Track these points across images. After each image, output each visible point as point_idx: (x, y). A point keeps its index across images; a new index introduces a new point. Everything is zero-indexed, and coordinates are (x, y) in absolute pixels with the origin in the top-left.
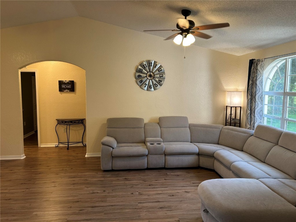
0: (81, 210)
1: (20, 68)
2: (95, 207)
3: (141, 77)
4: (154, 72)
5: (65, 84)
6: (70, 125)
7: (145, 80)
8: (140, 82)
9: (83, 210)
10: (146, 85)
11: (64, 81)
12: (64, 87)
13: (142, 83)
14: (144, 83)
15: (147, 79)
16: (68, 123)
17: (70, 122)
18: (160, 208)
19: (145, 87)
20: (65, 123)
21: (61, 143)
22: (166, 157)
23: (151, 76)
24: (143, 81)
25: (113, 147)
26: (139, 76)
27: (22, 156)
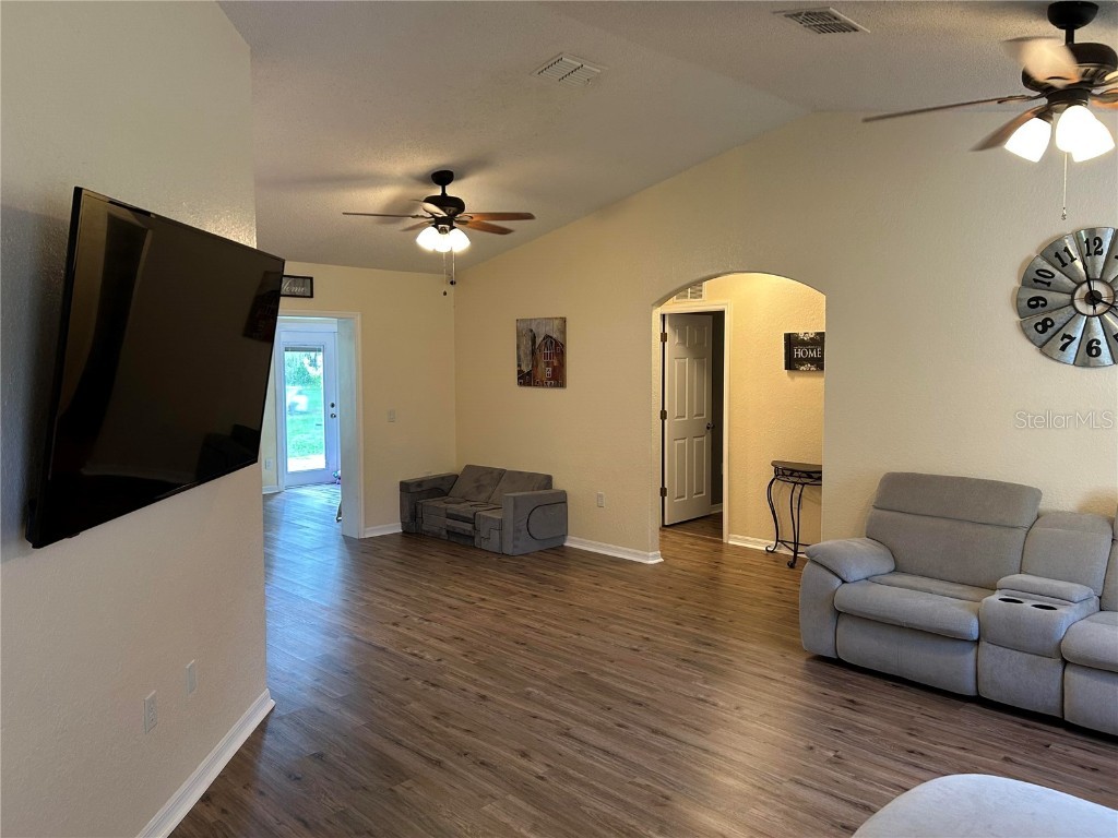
0: (619, 725)
1: (661, 302)
2: (664, 734)
3: (1043, 306)
4: (1111, 278)
5: (803, 343)
6: (803, 484)
7: (1068, 316)
8: (1040, 328)
9: (626, 728)
10: (1066, 340)
11: (801, 336)
12: (801, 354)
13: (1050, 331)
14: (1061, 334)
15: (1078, 312)
16: (800, 477)
17: (804, 475)
18: (844, 827)
19: (1063, 348)
20: (791, 475)
21: (782, 542)
22: (1067, 673)
23: (1093, 298)
24: (1053, 324)
25: (844, 576)
26: (1033, 303)
27: (651, 554)
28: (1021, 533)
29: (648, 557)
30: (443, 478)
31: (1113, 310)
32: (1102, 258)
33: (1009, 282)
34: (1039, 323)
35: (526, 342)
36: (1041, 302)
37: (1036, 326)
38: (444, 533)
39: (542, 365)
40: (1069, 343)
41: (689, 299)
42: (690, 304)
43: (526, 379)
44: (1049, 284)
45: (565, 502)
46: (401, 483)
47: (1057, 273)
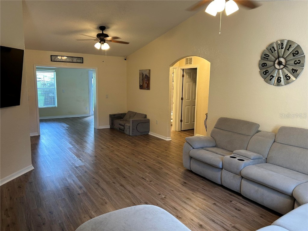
1: (172, 65)
4: (285, 57)
7: (273, 69)
13: (267, 74)
14: (270, 75)
15: (275, 68)
19: (271, 80)
22: (242, 180)
23: (280, 63)
24: (268, 72)
25: (193, 147)
26: (263, 65)
27: (167, 138)
28: (250, 137)
29: (166, 139)
30: (121, 114)
31: (285, 67)
32: (283, 50)
33: (257, 58)
34: (264, 72)
35: (141, 76)
36: (265, 65)
37: (263, 73)
38: (118, 129)
39: (145, 83)
40: (272, 78)
41: (188, 65)
42: (189, 66)
43: (141, 87)
44: (268, 59)
45: (149, 122)
46: (110, 115)
47: (270, 55)
